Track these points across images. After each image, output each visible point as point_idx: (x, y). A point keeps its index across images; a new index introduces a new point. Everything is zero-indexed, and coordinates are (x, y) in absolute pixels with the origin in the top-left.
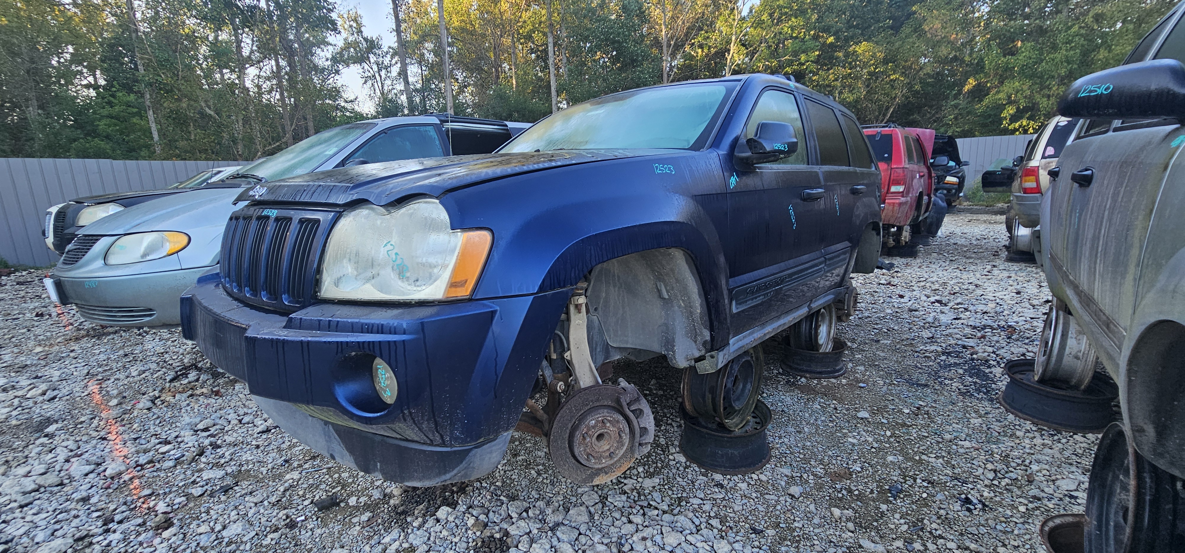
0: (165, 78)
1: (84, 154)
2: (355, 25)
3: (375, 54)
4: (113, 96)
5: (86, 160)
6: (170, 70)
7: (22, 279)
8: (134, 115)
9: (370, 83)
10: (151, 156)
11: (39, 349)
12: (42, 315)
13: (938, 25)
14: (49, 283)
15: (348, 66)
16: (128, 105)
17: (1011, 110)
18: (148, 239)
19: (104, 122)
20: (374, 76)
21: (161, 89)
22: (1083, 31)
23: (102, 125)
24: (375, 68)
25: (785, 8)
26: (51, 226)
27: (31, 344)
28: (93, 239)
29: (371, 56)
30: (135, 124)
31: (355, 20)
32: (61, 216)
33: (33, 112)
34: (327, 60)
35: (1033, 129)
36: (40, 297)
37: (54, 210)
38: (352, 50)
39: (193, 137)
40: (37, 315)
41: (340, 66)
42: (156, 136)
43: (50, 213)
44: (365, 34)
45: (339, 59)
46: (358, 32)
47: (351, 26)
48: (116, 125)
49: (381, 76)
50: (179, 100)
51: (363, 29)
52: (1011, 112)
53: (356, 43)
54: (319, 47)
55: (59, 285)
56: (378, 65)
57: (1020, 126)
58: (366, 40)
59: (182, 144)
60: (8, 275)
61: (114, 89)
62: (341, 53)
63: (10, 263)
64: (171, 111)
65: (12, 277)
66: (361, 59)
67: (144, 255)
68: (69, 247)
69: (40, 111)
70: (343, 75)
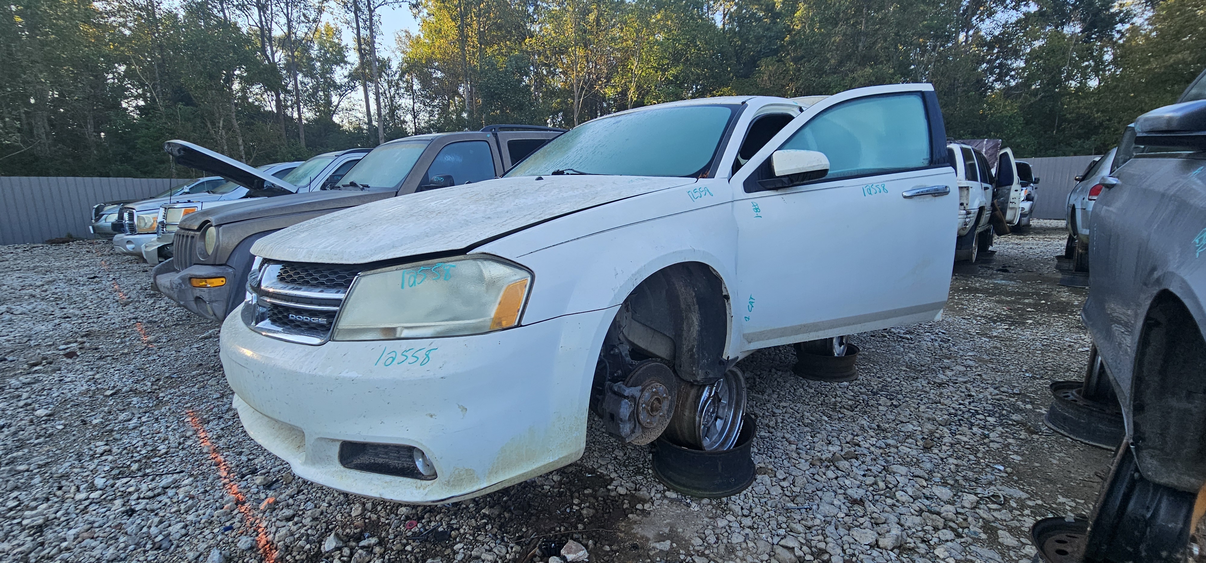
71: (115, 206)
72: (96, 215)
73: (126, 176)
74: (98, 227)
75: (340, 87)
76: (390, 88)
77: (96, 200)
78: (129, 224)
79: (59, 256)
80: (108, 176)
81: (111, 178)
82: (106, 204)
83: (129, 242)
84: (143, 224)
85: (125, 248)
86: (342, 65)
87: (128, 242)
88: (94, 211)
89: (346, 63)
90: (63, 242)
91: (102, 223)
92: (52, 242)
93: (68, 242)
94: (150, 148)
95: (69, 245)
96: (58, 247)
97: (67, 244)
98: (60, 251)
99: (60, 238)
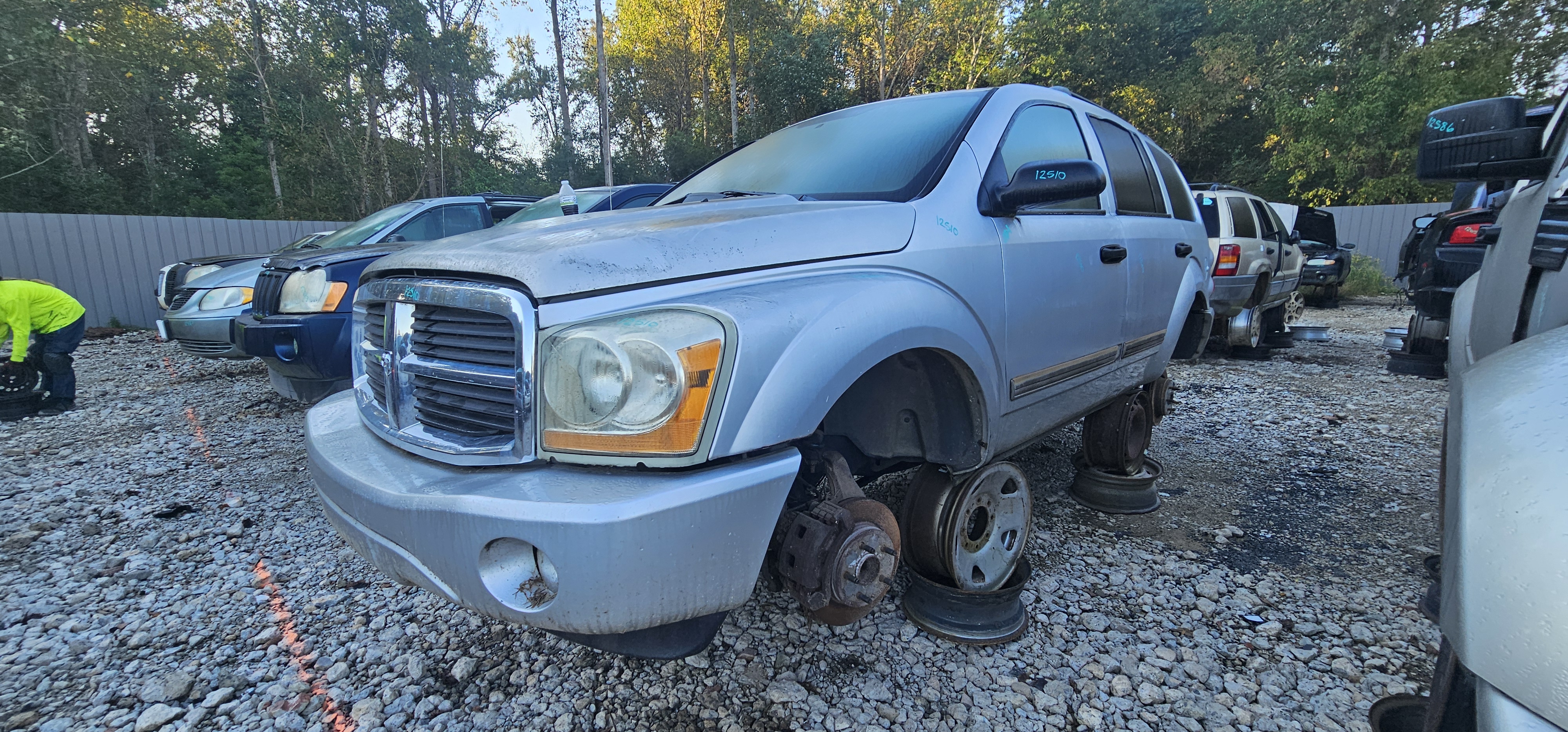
0: (286, 129)
1: (200, 214)
2: (525, 52)
3: (549, 88)
4: (237, 141)
5: (202, 219)
6: (290, 122)
7: (133, 339)
8: (258, 162)
9: (541, 123)
10: (272, 214)
11: (148, 388)
12: (151, 366)
13: (1220, 66)
14: (160, 324)
15: (516, 101)
16: (254, 151)
17: (1300, 176)
18: (230, 292)
19: (226, 170)
20: (547, 115)
21: (281, 142)
22: (1392, 78)
23: (223, 174)
24: (549, 104)
25: (1033, 41)
26: (164, 285)
27: (142, 385)
28: (193, 291)
29: (545, 89)
30: (259, 174)
31: (527, 46)
32: (172, 275)
33: (150, 157)
34: (492, 93)
35: (1331, 200)
36: (150, 353)
37: (167, 269)
38: (522, 81)
39: (313, 194)
40: (148, 366)
41: (508, 103)
42: (278, 190)
43: (163, 273)
44: (538, 63)
45: (506, 94)
46: (529, 61)
47: (521, 53)
48: (239, 174)
49: (554, 114)
50: (300, 154)
51: (535, 57)
52: (1300, 178)
53: (527, 75)
54: (483, 78)
55: (167, 325)
56: (552, 100)
57: (1315, 196)
58: (538, 69)
59: (302, 201)
60: (120, 334)
61: (239, 133)
62: (508, 86)
63: (123, 322)
64: (291, 167)
65: (124, 336)
66: (531, 94)
67: (226, 304)
68: (177, 297)
69: (158, 158)
70: (510, 113)
71: (214, 268)
72: (171, 290)
73: (213, 214)
74: (181, 323)
75: (486, 106)
76: (554, 108)
82: (189, 264)
86: (487, 77)
88: (163, 277)
89: (494, 74)
90: (103, 337)
91: (190, 312)
93: (112, 336)
94: (239, 181)
95: (112, 342)
96: (89, 349)
97: (108, 340)
98: (92, 361)
99: (95, 326)
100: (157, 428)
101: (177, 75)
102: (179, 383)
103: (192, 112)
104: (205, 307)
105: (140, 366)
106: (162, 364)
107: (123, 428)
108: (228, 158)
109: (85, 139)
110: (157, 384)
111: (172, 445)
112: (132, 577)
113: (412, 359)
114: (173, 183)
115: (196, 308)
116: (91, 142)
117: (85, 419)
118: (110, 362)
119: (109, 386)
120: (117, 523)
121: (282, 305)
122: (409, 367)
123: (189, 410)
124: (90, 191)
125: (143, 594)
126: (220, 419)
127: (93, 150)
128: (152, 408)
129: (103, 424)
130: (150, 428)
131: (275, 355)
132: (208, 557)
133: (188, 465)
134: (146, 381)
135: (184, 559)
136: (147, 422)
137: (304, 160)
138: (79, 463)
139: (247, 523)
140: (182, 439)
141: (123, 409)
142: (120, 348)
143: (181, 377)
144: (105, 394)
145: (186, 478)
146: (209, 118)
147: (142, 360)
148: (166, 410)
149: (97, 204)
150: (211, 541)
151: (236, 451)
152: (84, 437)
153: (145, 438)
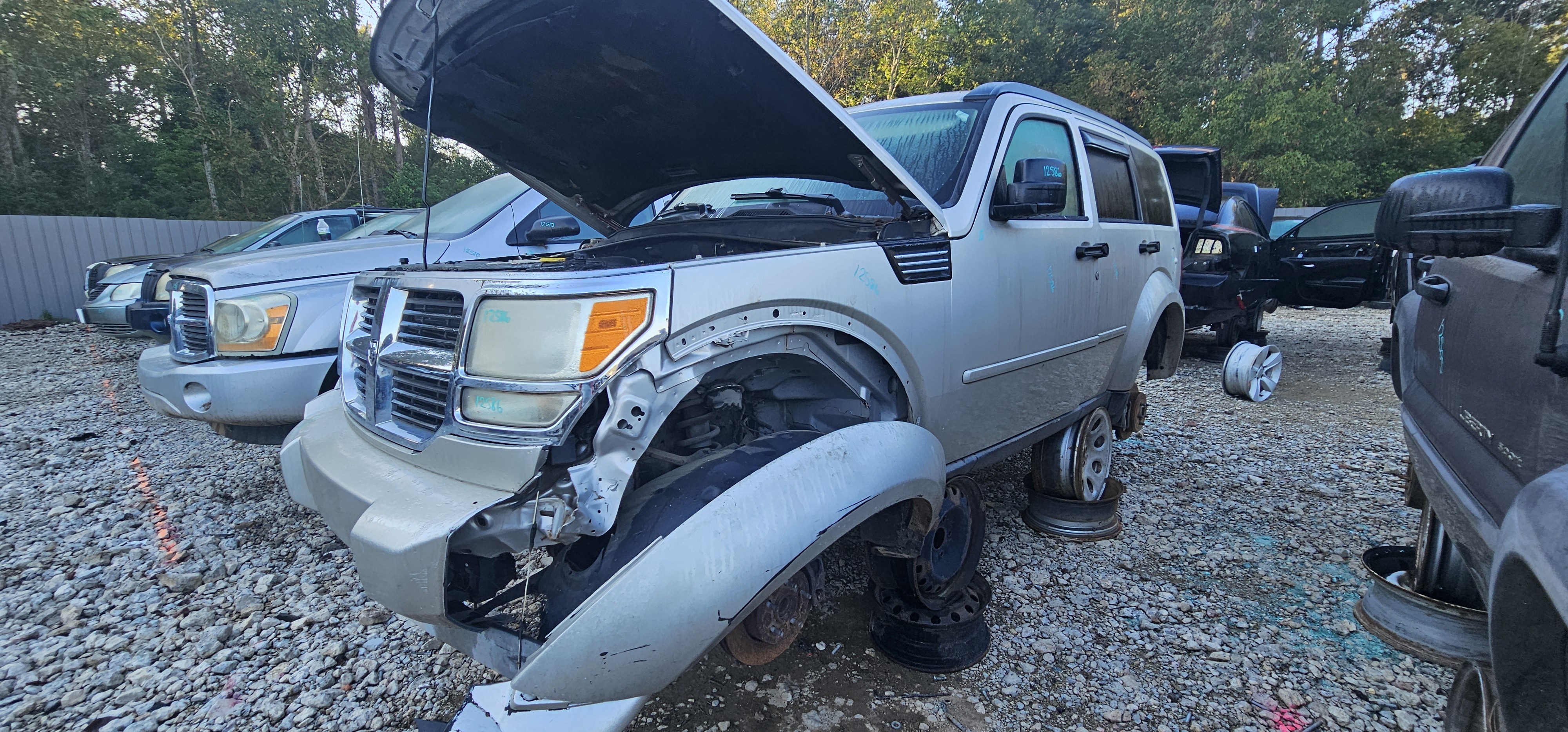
0: (216, 134)
5: (130, 218)
6: (219, 127)
7: (64, 330)
8: (196, 159)
11: (74, 367)
12: (79, 351)
14: (80, 312)
19: (163, 166)
21: (210, 146)
23: (160, 170)
27: (69, 365)
28: (108, 285)
30: (194, 171)
32: (95, 271)
36: (78, 341)
37: (92, 267)
39: (242, 195)
40: (75, 351)
42: (212, 189)
43: (88, 269)
48: (176, 171)
55: (85, 312)
60: (52, 326)
61: (176, 130)
63: (54, 316)
64: (222, 169)
65: (55, 328)
67: (125, 296)
68: (95, 289)
71: (130, 267)
72: (93, 283)
73: (142, 215)
74: (95, 311)
77: (93, 254)
78: (187, 326)
79: (20, 359)
80: (113, 215)
81: (118, 219)
82: (110, 263)
83: (191, 386)
84: (233, 330)
85: (183, 405)
87: (187, 386)
88: (88, 273)
90: (35, 328)
91: (103, 302)
92: (14, 327)
93: (44, 328)
94: (176, 178)
95: (44, 333)
96: (22, 338)
97: (40, 331)
98: (25, 348)
99: (27, 319)
100: (77, 393)
101: (114, 67)
102: (101, 363)
103: (130, 103)
104: (115, 298)
105: (68, 351)
106: (88, 349)
107: (49, 394)
108: (166, 154)
109: (15, 132)
110: (82, 364)
111: (87, 403)
112: (50, 466)
113: (181, 318)
114: (108, 180)
115: (108, 299)
116: (22, 134)
117: (18, 388)
118: (41, 348)
119: (40, 366)
120: (41, 444)
121: (157, 295)
122: (181, 322)
123: (106, 381)
124: (22, 190)
125: (57, 474)
126: (130, 386)
127: (25, 144)
128: (75, 379)
129: (33, 391)
130: (72, 393)
131: (151, 328)
132: (103, 458)
133: (98, 414)
134: (73, 362)
135: (86, 458)
136: (69, 389)
137: (232, 164)
138: (13, 415)
139: (134, 442)
140: (97, 399)
141: (50, 381)
142: (51, 337)
143: (104, 358)
144: (35, 372)
145: (96, 420)
146: (149, 109)
147: (71, 346)
148: (87, 381)
149: (29, 202)
150: (106, 451)
151: (137, 406)
152: (18, 399)
153: (66, 399)
